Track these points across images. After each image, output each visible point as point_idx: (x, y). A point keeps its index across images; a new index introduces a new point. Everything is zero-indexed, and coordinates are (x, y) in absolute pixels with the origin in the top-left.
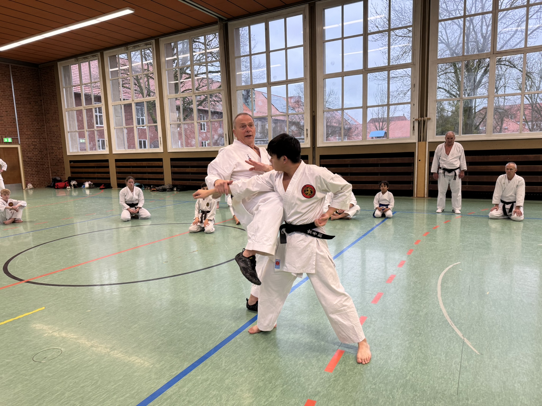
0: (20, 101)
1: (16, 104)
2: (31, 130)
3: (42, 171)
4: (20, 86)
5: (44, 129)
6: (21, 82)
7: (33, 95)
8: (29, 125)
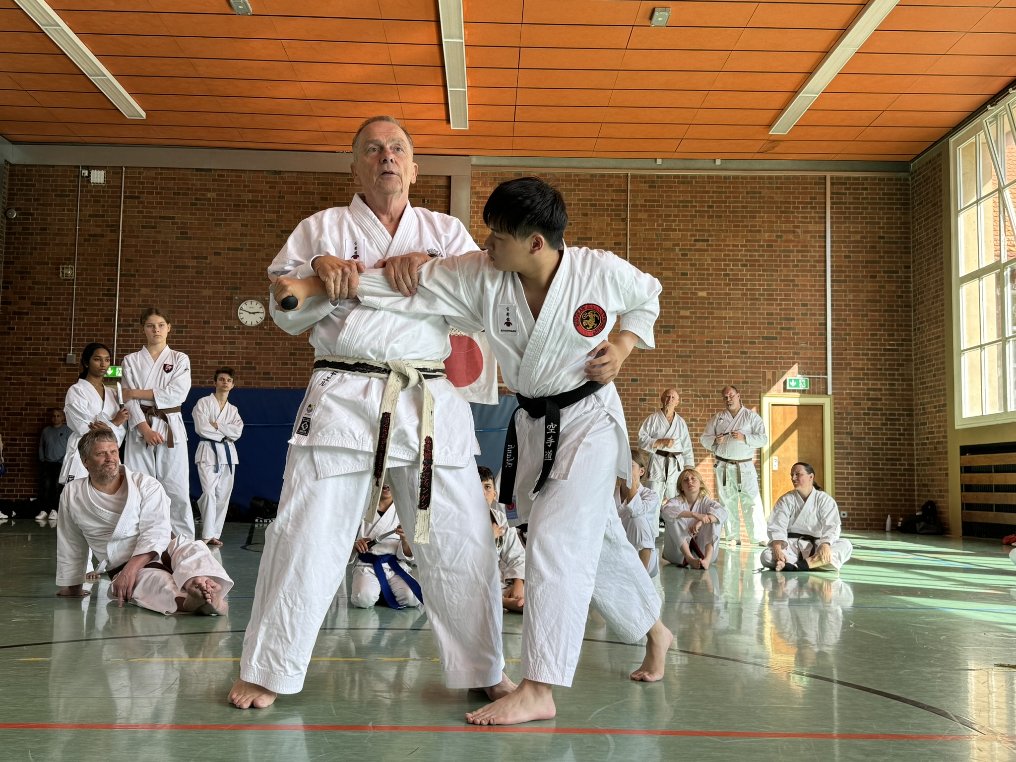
0: (845, 272)
1: (832, 281)
2: (867, 355)
3: (888, 480)
4: (849, 232)
5: (910, 350)
6: (854, 218)
7: (885, 252)
8: (863, 340)
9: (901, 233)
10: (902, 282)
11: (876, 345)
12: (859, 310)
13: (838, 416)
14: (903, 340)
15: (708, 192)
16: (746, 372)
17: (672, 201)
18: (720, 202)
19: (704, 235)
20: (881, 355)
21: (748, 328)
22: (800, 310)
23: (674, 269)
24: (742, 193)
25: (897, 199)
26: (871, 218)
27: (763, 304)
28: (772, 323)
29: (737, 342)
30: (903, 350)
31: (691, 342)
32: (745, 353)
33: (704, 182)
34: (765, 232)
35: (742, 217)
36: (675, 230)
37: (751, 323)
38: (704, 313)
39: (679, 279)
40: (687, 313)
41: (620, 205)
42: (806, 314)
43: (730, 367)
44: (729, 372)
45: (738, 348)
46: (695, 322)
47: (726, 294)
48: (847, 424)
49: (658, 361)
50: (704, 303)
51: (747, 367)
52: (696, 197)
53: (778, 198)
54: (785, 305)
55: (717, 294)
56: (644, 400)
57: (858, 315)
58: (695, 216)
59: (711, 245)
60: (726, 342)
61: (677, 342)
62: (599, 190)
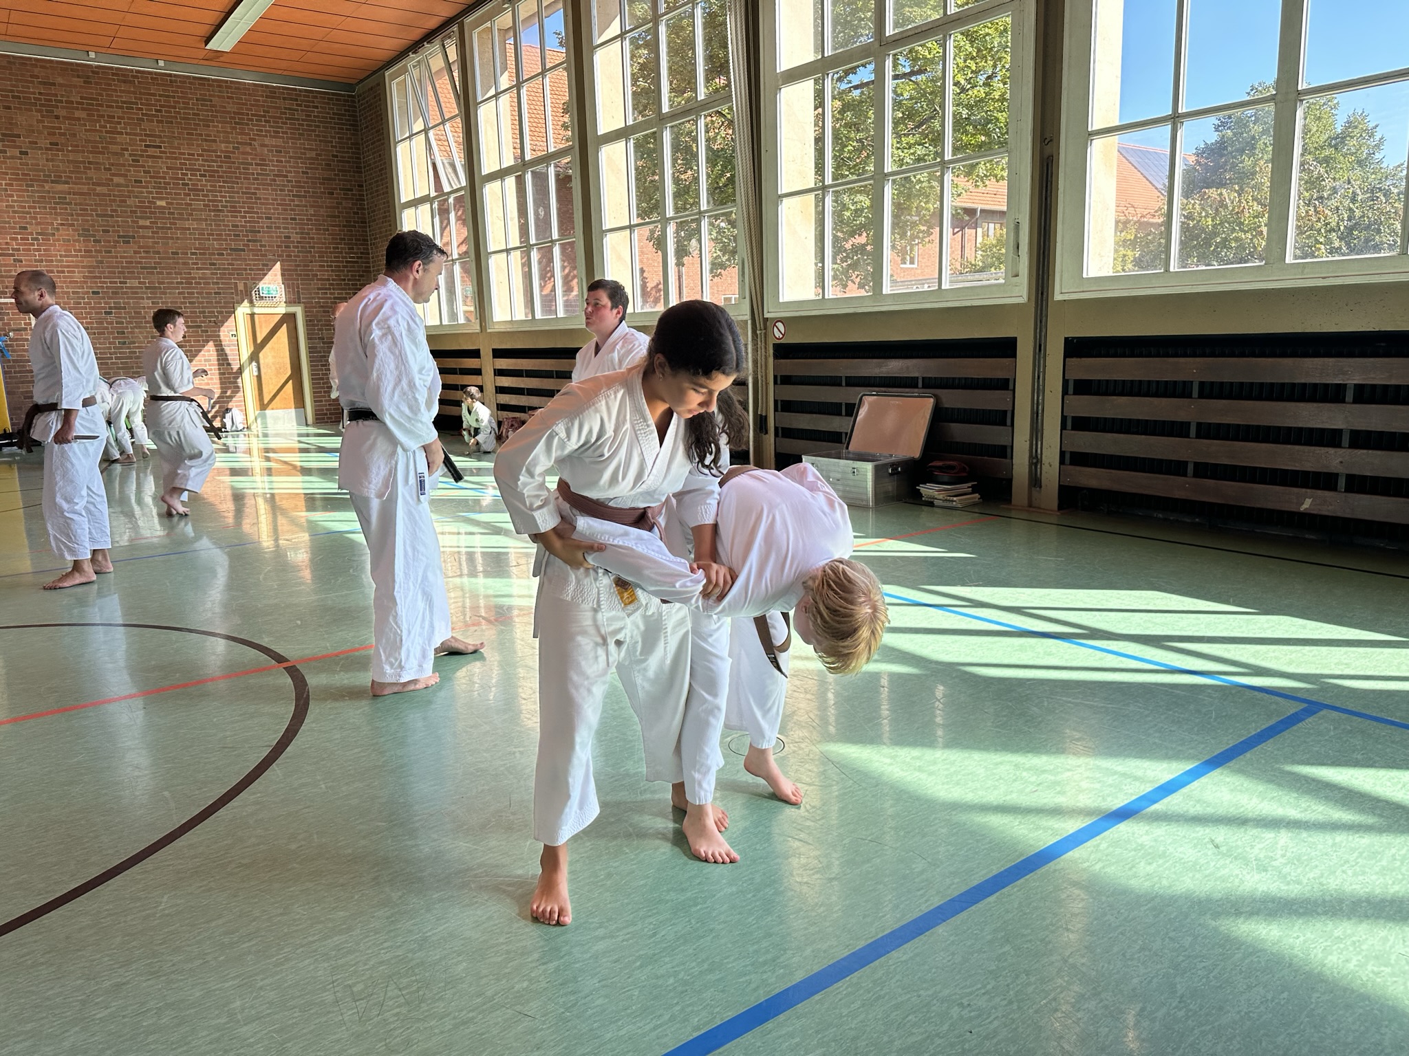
0: (303, 187)
2: (331, 266)
4: (305, 149)
5: (368, 263)
6: (308, 135)
7: (339, 170)
8: (326, 252)
9: (353, 153)
10: (357, 200)
11: (338, 257)
12: (320, 225)
13: (309, 323)
14: (362, 253)
15: (154, 95)
16: (218, 283)
18: (169, 107)
19: (155, 141)
20: (344, 267)
21: (214, 240)
22: (264, 223)
23: (125, 176)
24: (192, 99)
25: (347, 120)
26: (324, 136)
27: (227, 216)
28: (239, 235)
29: (204, 254)
30: (362, 262)
31: (154, 253)
32: (214, 264)
34: (221, 142)
35: (195, 124)
36: (122, 133)
37: (217, 235)
38: (166, 223)
39: (132, 186)
40: (147, 223)
42: (271, 227)
43: (200, 278)
44: (200, 283)
45: (206, 259)
46: (157, 233)
47: (187, 204)
48: (319, 330)
49: (119, 272)
50: (164, 213)
51: (217, 278)
52: (141, 99)
54: (250, 217)
55: (177, 204)
56: (110, 313)
57: (320, 230)
58: (142, 120)
59: (165, 153)
60: (193, 254)
61: (140, 253)
62: (21, 81)
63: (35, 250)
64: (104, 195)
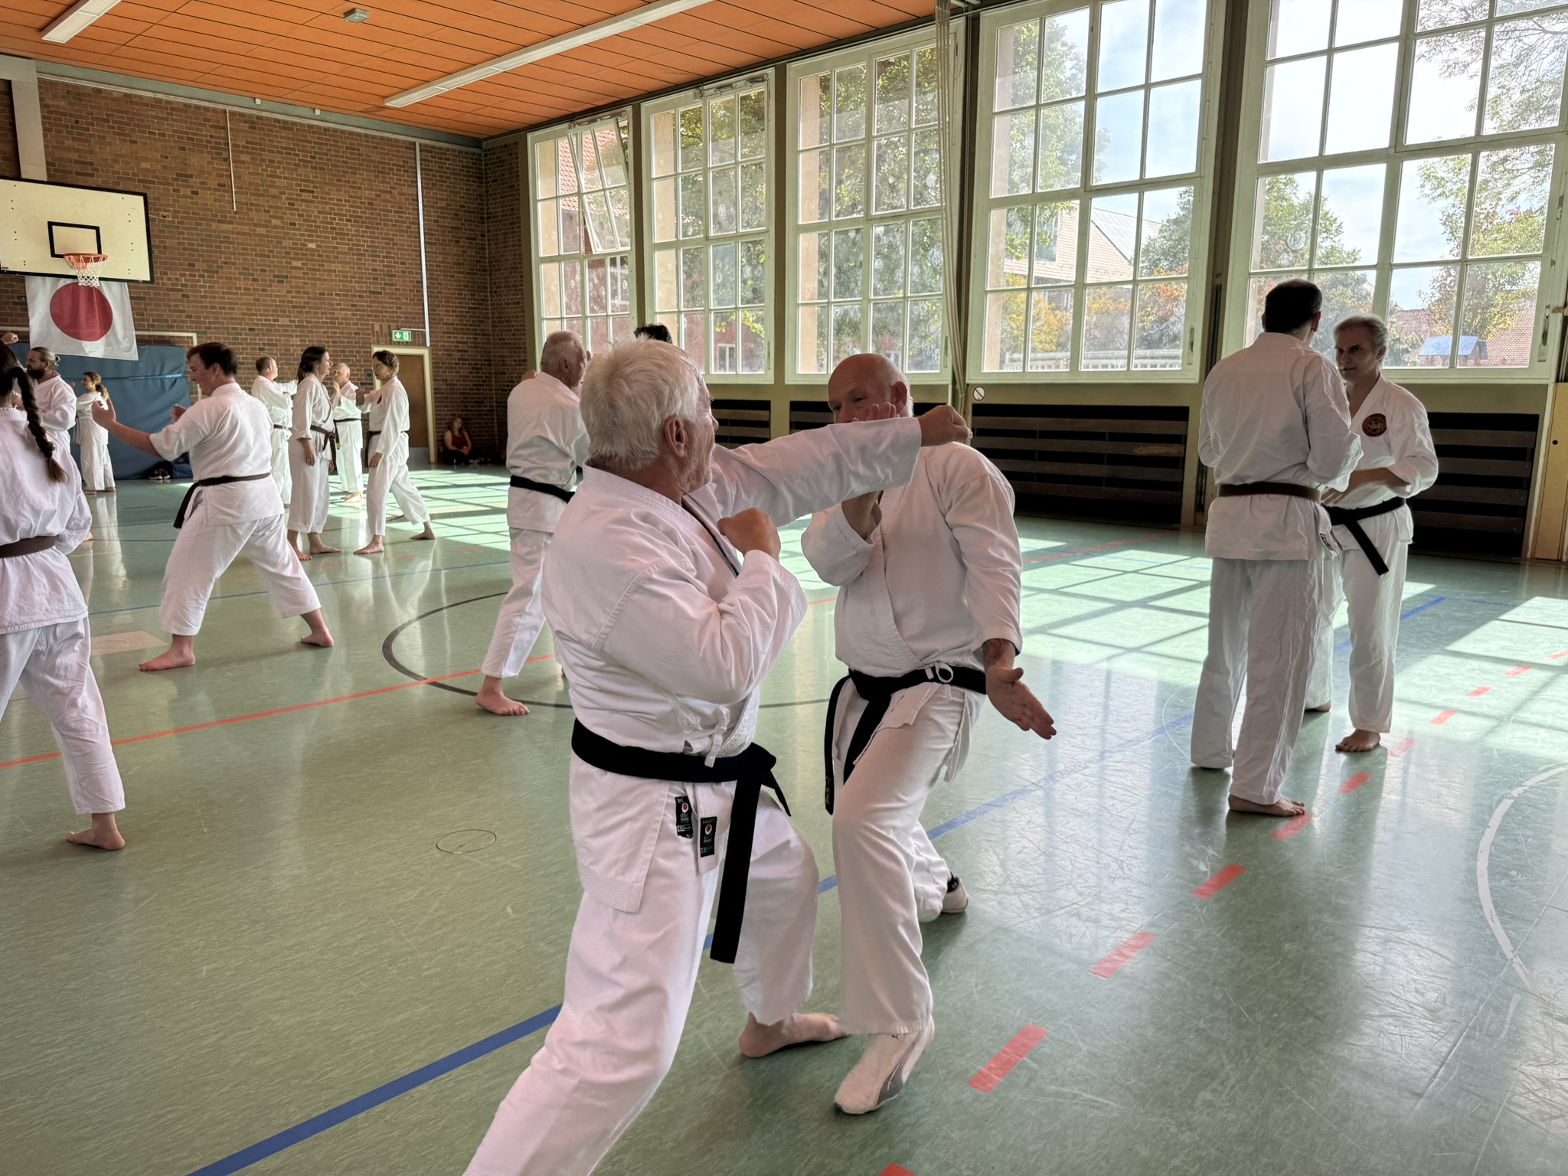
1: (425, 243)
2: (455, 311)
4: (437, 198)
5: (486, 308)
6: (440, 186)
7: (465, 220)
8: (451, 298)
9: (477, 204)
10: (480, 249)
11: (462, 303)
12: (448, 271)
13: (435, 365)
15: (309, 142)
16: (357, 324)
17: (274, 147)
18: (322, 154)
19: (308, 186)
20: (466, 312)
21: (356, 282)
22: (400, 268)
23: (282, 218)
24: (342, 147)
25: (473, 173)
26: (453, 187)
27: (368, 260)
28: (377, 279)
29: (347, 295)
30: (481, 308)
31: (304, 293)
32: (355, 306)
33: (304, 131)
34: (365, 189)
35: (345, 172)
36: (280, 177)
37: (359, 278)
38: (314, 265)
39: (288, 229)
40: (299, 264)
41: (220, 143)
42: (405, 272)
43: (342, 319)
44: (341, 323)
45: (348, 301)
46: (307, 274)
47: (334, 247)
48: (442, 371)
49: (273, 311)
50: (313, 255)
51: (357, 319)
52: (298, 145)
53: (375, 157)
54: (387, 262)
55: (326, 247)
57: (447, 276)
58: (299, 165)
60: (337, 295)
61: (291, 292)
62: (195, 124)
63: (201, 286)
64: (263, 236)
